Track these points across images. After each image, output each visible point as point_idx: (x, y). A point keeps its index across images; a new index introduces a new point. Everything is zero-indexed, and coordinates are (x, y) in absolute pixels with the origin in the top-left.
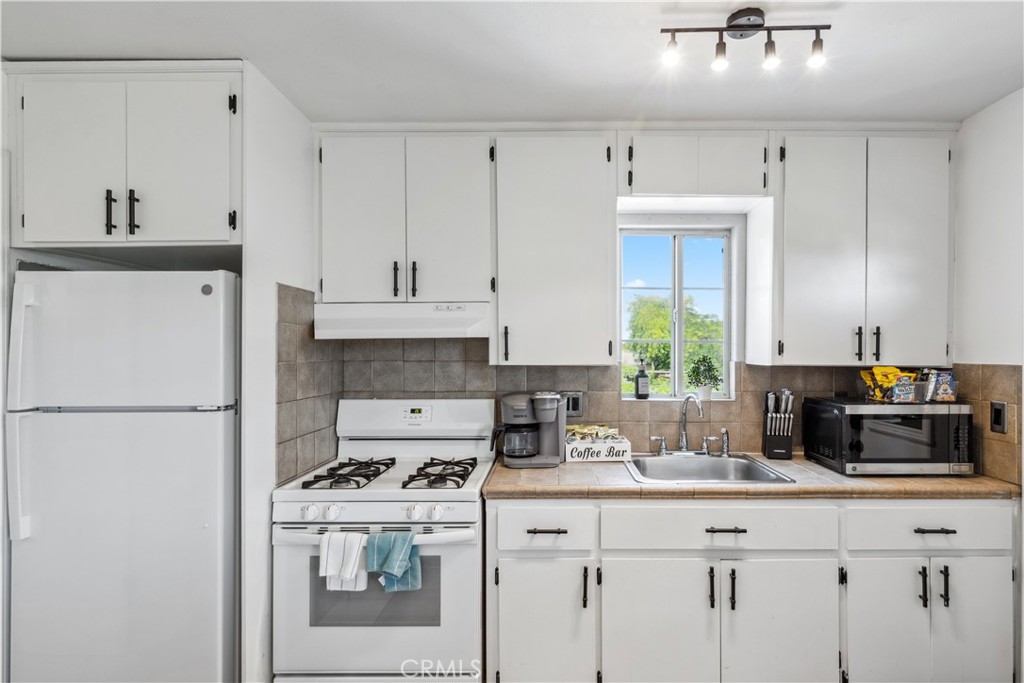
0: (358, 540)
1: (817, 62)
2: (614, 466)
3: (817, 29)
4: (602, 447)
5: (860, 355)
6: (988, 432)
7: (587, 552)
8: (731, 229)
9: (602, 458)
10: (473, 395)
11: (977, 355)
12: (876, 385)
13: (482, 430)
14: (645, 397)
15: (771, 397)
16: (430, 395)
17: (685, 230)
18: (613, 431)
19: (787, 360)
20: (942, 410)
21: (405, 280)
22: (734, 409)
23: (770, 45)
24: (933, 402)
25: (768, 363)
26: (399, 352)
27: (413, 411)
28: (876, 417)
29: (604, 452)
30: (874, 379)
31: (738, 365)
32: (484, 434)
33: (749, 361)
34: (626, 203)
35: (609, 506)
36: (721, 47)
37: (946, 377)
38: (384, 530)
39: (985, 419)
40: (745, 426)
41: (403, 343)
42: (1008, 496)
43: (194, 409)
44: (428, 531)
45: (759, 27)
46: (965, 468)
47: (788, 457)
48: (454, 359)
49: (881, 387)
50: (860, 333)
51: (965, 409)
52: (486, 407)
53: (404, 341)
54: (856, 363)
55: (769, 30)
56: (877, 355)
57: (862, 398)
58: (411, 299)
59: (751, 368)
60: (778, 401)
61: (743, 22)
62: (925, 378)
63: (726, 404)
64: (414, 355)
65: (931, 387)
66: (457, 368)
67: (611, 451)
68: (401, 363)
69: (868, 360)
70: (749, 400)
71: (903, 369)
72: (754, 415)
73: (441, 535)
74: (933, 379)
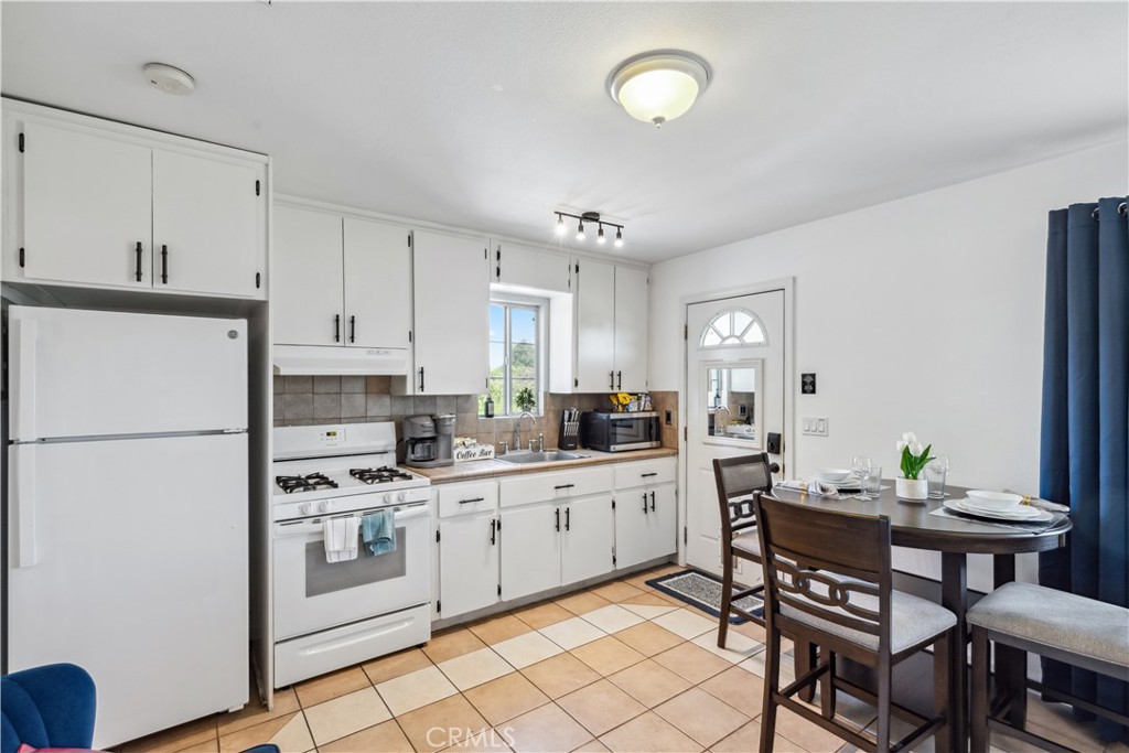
0: (355, 522)
1: (619, 244)
2: (484, 462)
3: (619, 227)
4: (477, 450)
5: (612, 386)
6: (664, 425)
7: (491, 511)
8: (540, 307)
9: (477, 457)
10: (373, 419)
11: (660, 386)
12: (619, 403)
13: (387, 446)
14: (492, 416)
15: (567, 413)
16: (339, 421)
17: (511, 303)
18: (474, 441)
19: (581, 390)
20: (648, 415)
21: (344, 329)
22: (544, 422)
23: (601, 232)
24: (643, 411)
25: (569, 392)
26: (308, 386)
27: (328, 434)
28: (621, 420)
29: (478, 453)
30: (618, 400)
31: (545, 393)
32: (388, 449)
33: (551, 391)
34: (494, 286)
35: (504, 480)
36: (581, 228)
37: (648, 398)
38: (365, 514)
39: (663, 419)
40: (549, 432)
41: (312, 379)
42: (673, 455)
43: (222, 432)
44: (398, 510)
45: (597, 220)
46: (654, 444)
47: (574, 448)
48: (357, 391)
49: (622, 405)
50: (612, 375)
51: (654, 414)
52: (388, 430)
53: (313, 378)
54: (609, 391)
55: (600, 223)
56: (619, 386)
57: (612, 411)
58: (348, 343)
59: (552, 395)
60: (570, 414)
61: (591, 217)
62: (639, 399)
63: (539, 419)
64: (320, 388)
65: (643, 403)
66: (360, 399)
67: (482, 453)
68: (311, 395)
69: (616, 390)
70: (551, 415)
71: (631, 394)
72: (554, 425)
73: (405, 512)
74: (643, 399)
